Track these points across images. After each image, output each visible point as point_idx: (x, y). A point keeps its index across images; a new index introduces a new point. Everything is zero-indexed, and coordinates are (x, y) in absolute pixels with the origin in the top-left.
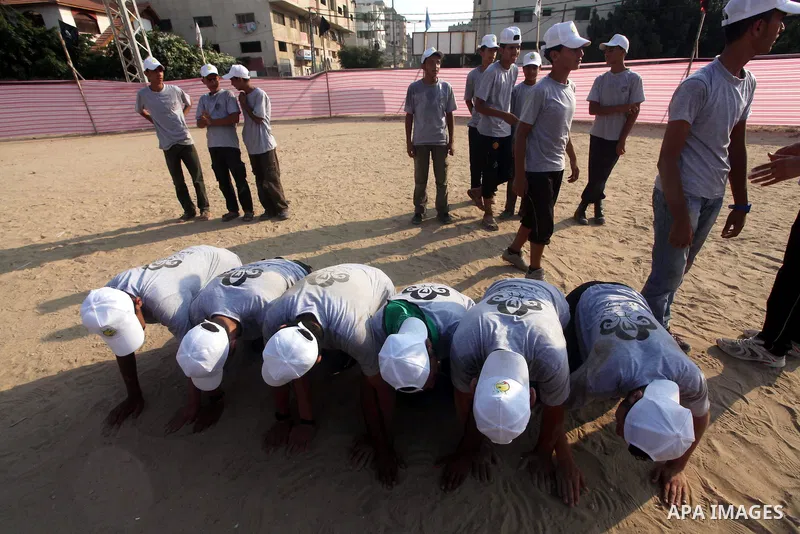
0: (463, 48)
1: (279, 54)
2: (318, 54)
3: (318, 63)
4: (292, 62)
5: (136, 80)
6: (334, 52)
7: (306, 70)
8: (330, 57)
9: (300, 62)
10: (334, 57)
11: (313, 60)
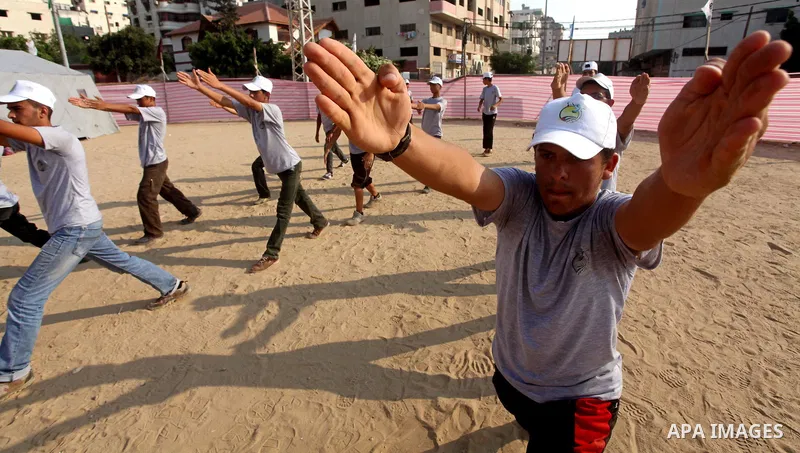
0: (615, 55)
1: (433, 58)
2: (469, 58)
3: (469, 65)
4: (444, 65)
5: (301, 80)
6: (486, 57)
7: (456, 72)
8: (482, 61)
9: (451, 65)
10: (486, 60)
11: (463, 64)
